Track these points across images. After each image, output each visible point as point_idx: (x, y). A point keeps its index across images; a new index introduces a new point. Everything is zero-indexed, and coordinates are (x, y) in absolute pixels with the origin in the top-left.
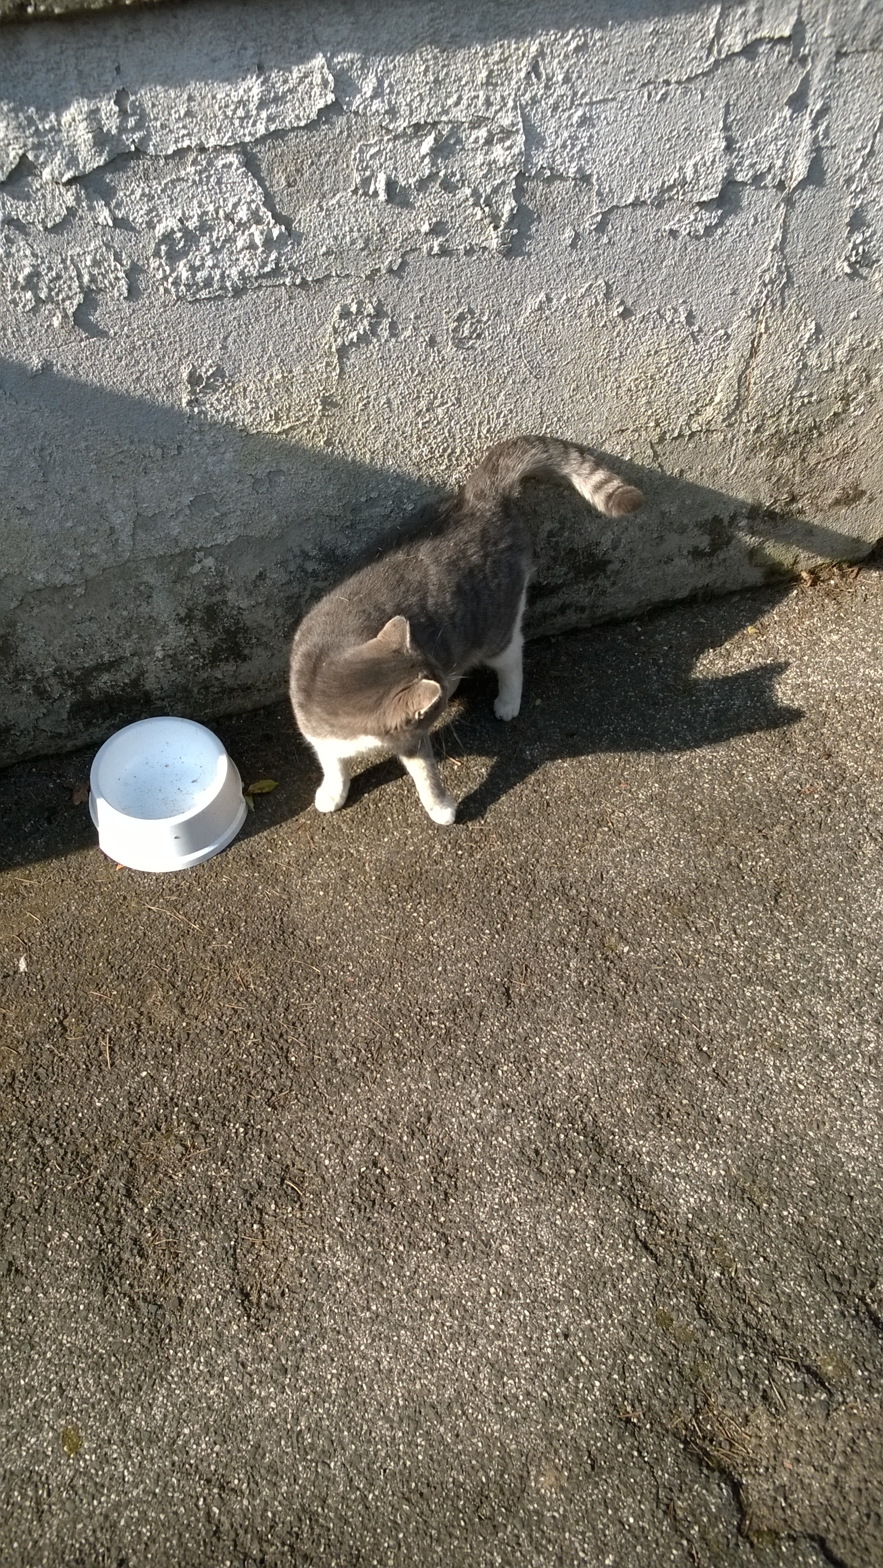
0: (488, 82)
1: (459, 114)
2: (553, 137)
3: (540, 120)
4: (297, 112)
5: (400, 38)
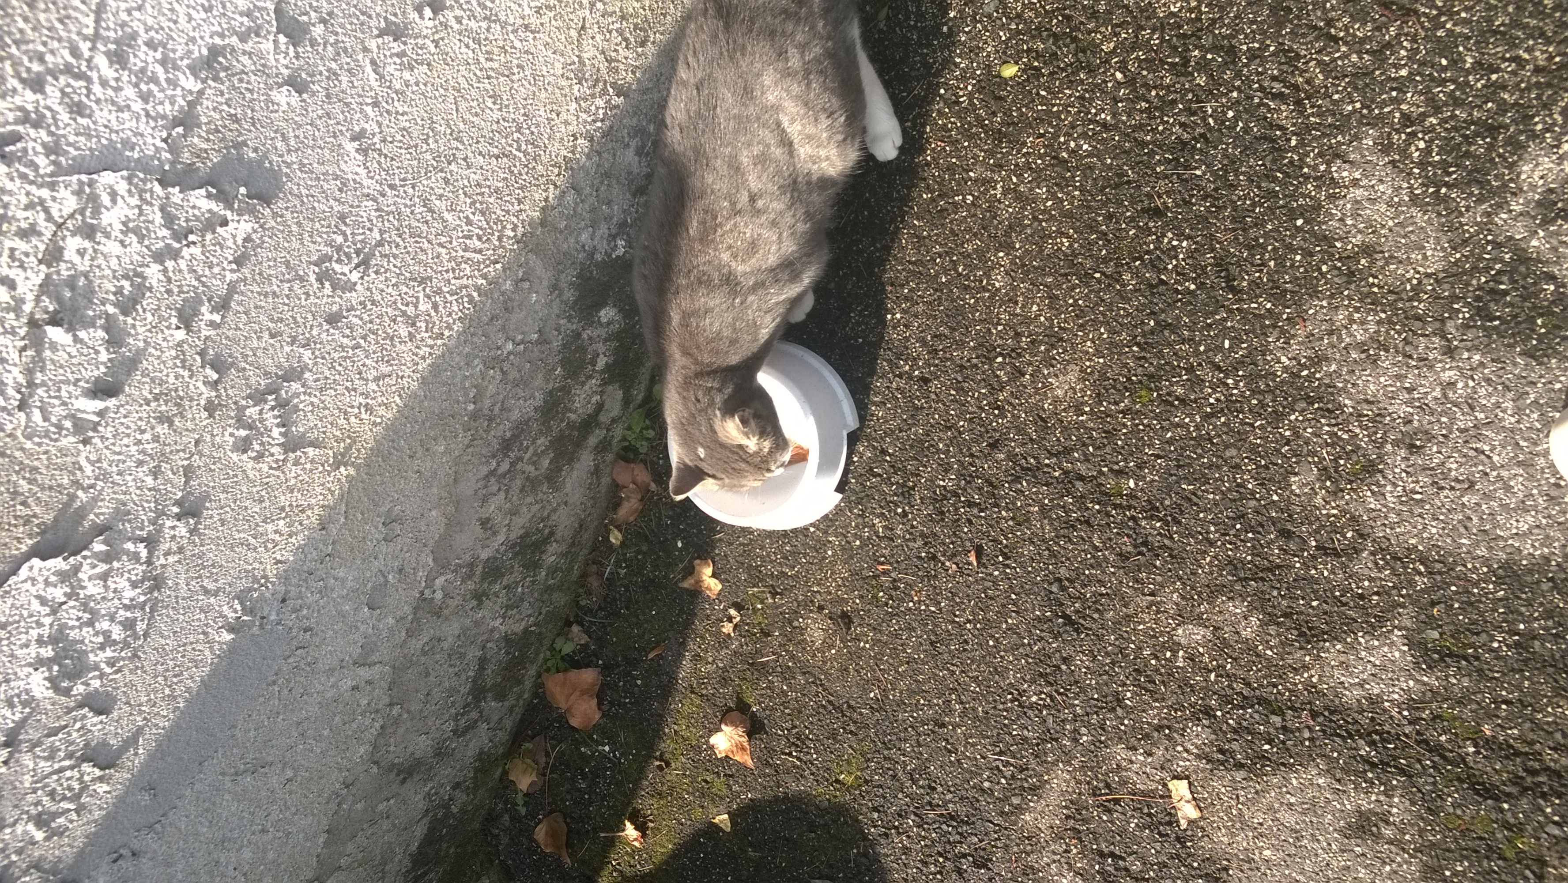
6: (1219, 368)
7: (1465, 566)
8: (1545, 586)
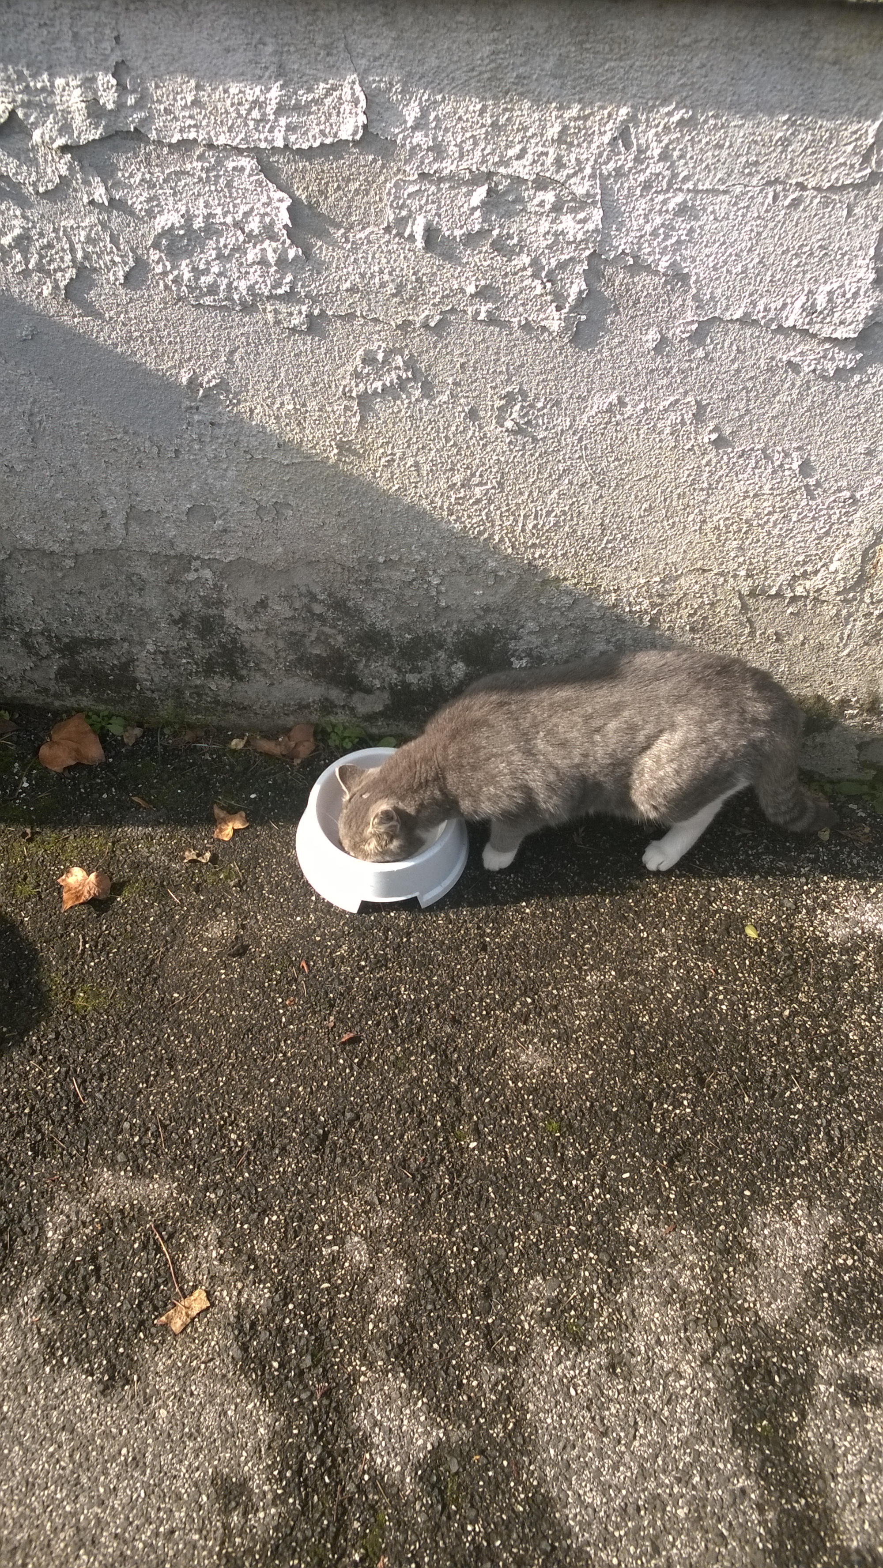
0: (561, 139)
1: (522, 169)
2: (642, 221)
3: (627, 197)
4: (322, 127)
5: (452, 67)
6: (603, 1178)
7: (530, 1464)
8: (545, 1545)
